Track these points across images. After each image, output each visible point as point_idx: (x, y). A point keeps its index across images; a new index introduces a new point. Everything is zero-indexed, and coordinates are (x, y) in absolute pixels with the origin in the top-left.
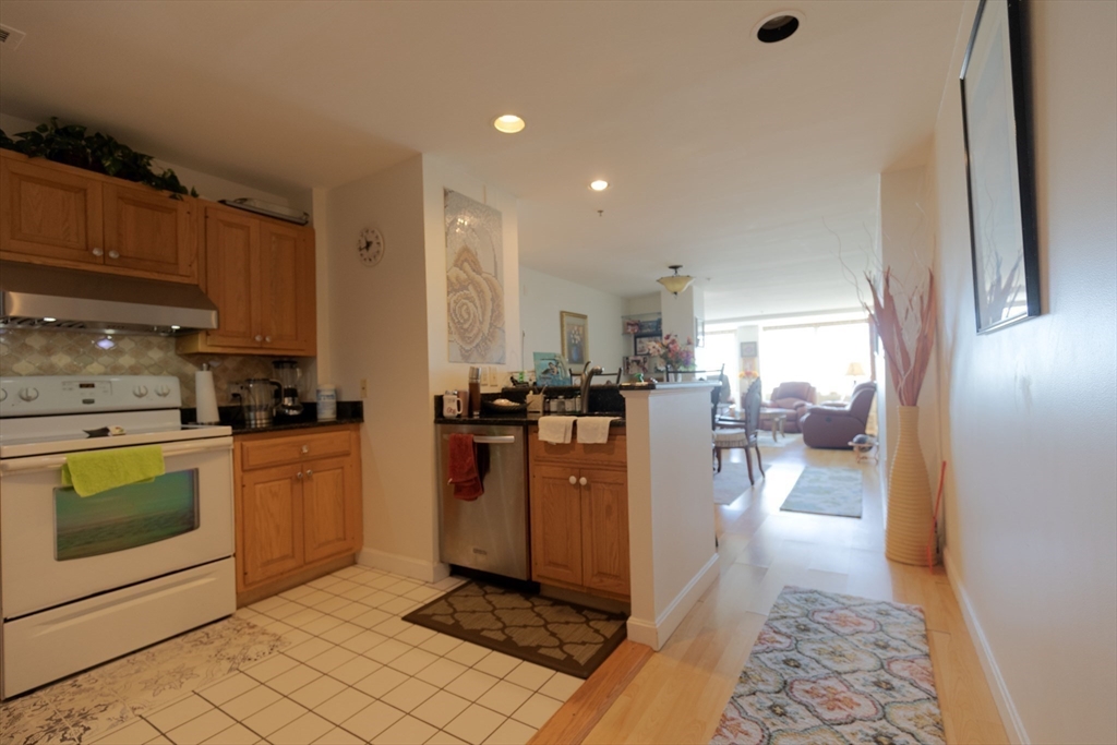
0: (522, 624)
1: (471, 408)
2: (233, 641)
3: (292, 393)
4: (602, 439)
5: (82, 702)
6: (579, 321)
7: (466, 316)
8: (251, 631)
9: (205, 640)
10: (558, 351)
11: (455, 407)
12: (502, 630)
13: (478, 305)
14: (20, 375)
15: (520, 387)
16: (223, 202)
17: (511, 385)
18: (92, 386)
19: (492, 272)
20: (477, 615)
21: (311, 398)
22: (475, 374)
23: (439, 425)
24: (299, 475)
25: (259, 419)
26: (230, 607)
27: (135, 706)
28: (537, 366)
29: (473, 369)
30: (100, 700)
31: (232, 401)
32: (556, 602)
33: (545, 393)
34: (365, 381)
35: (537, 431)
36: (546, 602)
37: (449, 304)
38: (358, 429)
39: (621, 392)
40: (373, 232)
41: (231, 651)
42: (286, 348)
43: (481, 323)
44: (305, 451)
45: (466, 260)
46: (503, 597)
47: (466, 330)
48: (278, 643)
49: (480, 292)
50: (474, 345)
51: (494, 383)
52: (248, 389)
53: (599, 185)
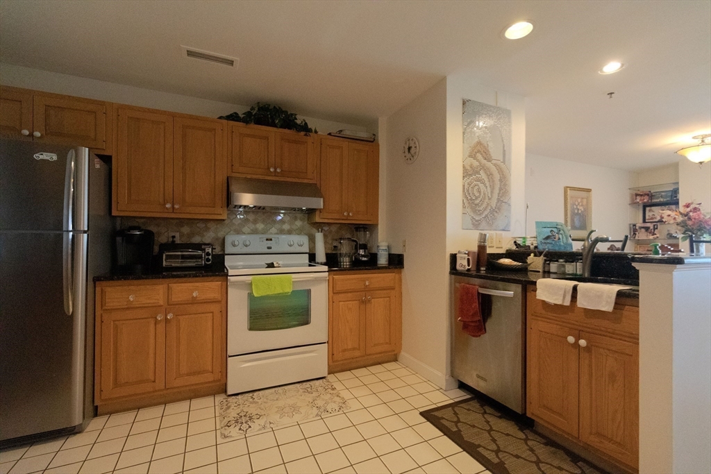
0: (515, 453)
1: (478, 264)
2: (322, 395)
3: (364, 247)
4: (608, 307)
5: (252, 410)
6: (584, 194)
7: (477, 194)
8: (332, 392)
9: (309, 390)
10: (561, 220)
11: (465, 263)
12: (497, 451)
13: (488, 184)
14: (245, 234)
15: (522, 249)
16: (330, 134)
17: (514, 248)
18: (271, 240)
19: (501, 158)
20: (476, 430)
21: (374, 251)
22: (483, 238)
23: (453, 276)
24: (364, 298)
25: (346, 262)
26: (324, 373)
27: (271, 421)
28: (539, 233)
29: (481, 234)
30: (259, 412)
31: (334, 250)
32: (550, 443)
33: (545, 256)
34: (405, 241)
35: (535, 290)
36: (539, 439)
37: (464, 186)
38: (401, 273)
39: (634, 264)
40: (412, 140)
41: (320, 403)
42: (361, 220)
43: (490, 199)
44: (367, 284)
45: (479, 151)
46: (500, 421)
47: (477, 205)
48: (343, 406)
49: (490, 175)
50: (483, 216)
51: (500, 246)
52: (341, 243)
53: (612, 67)
